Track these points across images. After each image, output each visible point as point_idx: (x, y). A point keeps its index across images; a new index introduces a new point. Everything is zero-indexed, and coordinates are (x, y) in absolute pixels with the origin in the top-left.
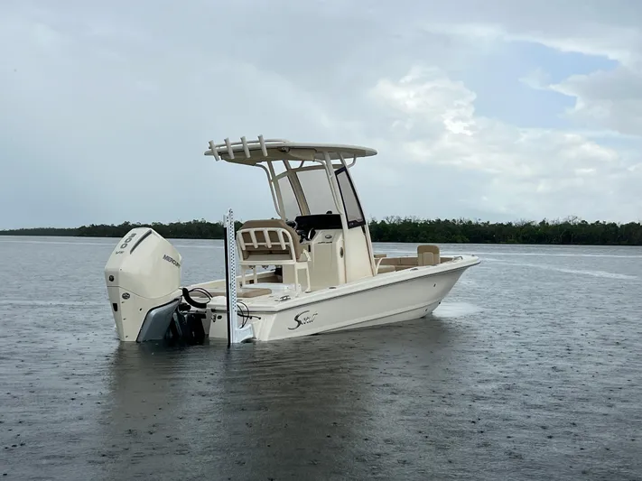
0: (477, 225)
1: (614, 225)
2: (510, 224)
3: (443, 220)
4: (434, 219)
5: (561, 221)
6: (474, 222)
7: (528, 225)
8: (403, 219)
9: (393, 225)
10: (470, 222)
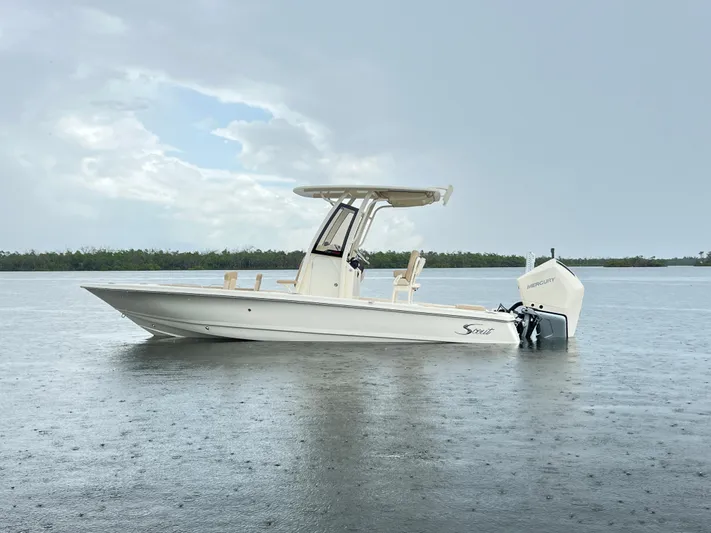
0: (168, 254)
1: (283, 253)
2: (197, 253)
3: (136, 249)
4: (127, 249)
5: (240, 250)
6: (165, 252)
7: (213, 253)
8: (97, 249)
9: (88, 255)
10: (161, 252)
